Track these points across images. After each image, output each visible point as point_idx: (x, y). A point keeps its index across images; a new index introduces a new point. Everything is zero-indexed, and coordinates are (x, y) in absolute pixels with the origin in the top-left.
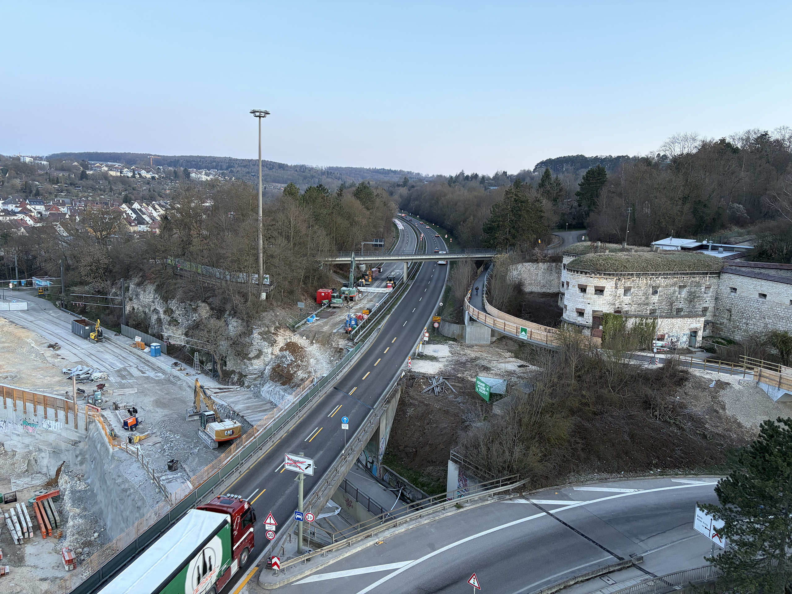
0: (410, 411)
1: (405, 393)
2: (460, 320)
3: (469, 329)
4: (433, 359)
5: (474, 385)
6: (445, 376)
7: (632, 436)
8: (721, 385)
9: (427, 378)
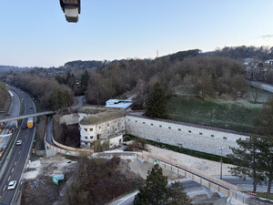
0: (27, 200)
1: (24, 192)
2: (43, 148)
3: (47, 151)
4: (34, 169)
5: (52, 178)
6: (40, 177)
7: (107, 189)
8: (129, 161)
9: (32, 181)
